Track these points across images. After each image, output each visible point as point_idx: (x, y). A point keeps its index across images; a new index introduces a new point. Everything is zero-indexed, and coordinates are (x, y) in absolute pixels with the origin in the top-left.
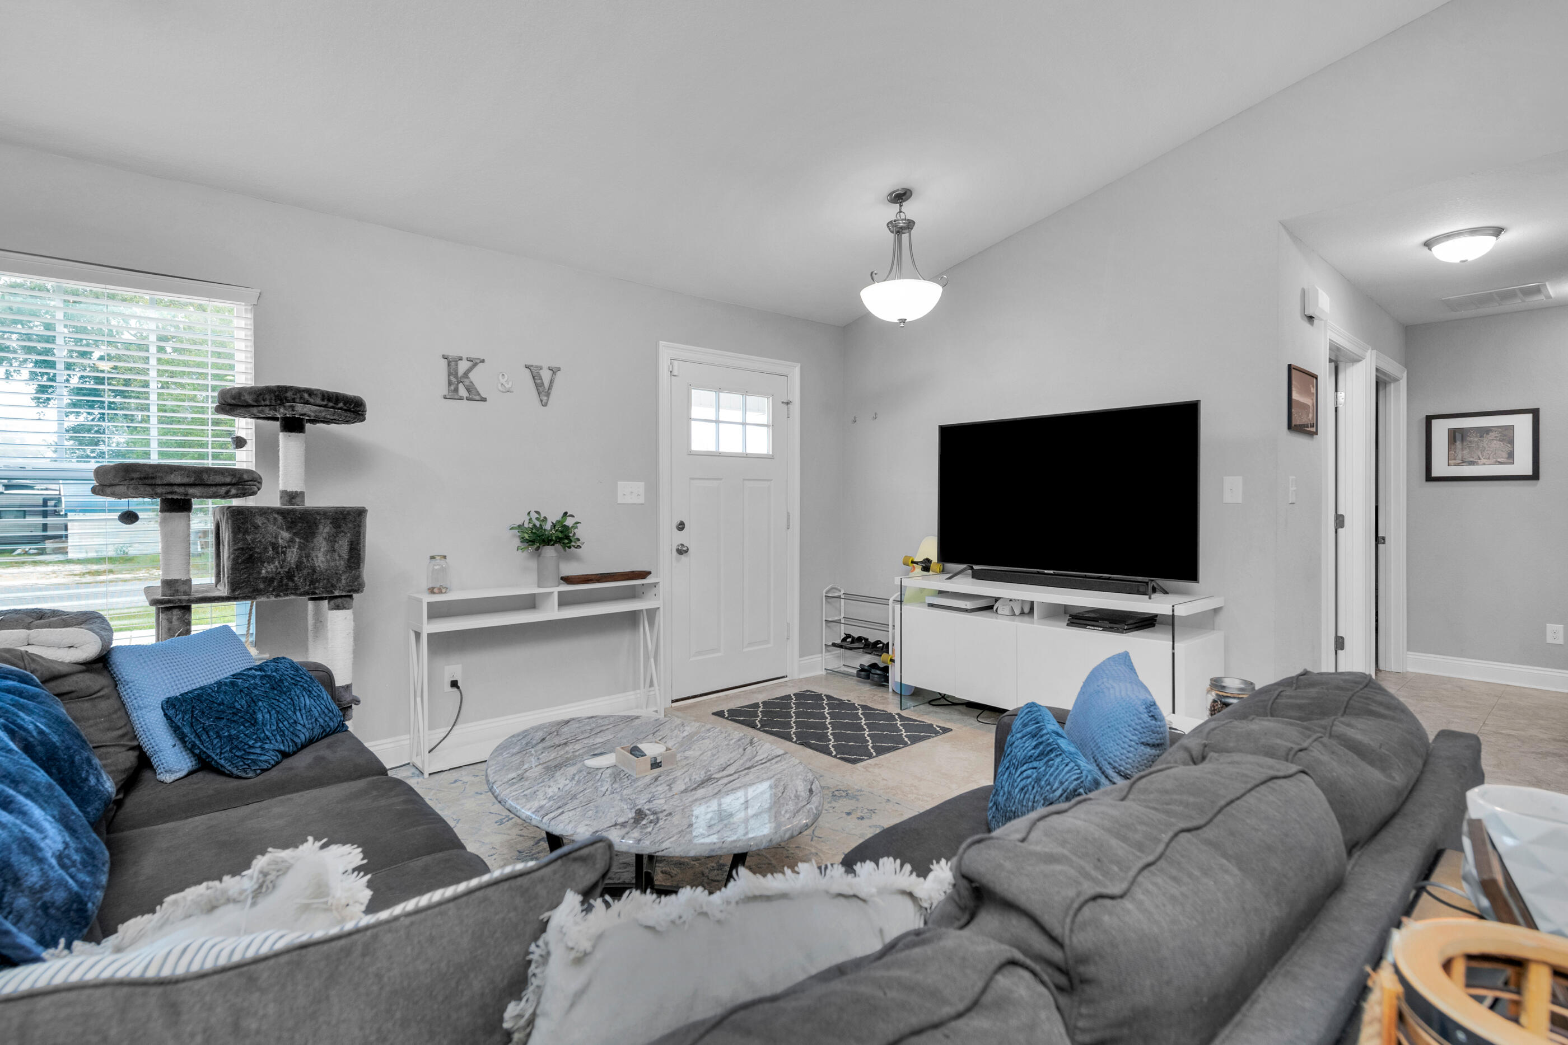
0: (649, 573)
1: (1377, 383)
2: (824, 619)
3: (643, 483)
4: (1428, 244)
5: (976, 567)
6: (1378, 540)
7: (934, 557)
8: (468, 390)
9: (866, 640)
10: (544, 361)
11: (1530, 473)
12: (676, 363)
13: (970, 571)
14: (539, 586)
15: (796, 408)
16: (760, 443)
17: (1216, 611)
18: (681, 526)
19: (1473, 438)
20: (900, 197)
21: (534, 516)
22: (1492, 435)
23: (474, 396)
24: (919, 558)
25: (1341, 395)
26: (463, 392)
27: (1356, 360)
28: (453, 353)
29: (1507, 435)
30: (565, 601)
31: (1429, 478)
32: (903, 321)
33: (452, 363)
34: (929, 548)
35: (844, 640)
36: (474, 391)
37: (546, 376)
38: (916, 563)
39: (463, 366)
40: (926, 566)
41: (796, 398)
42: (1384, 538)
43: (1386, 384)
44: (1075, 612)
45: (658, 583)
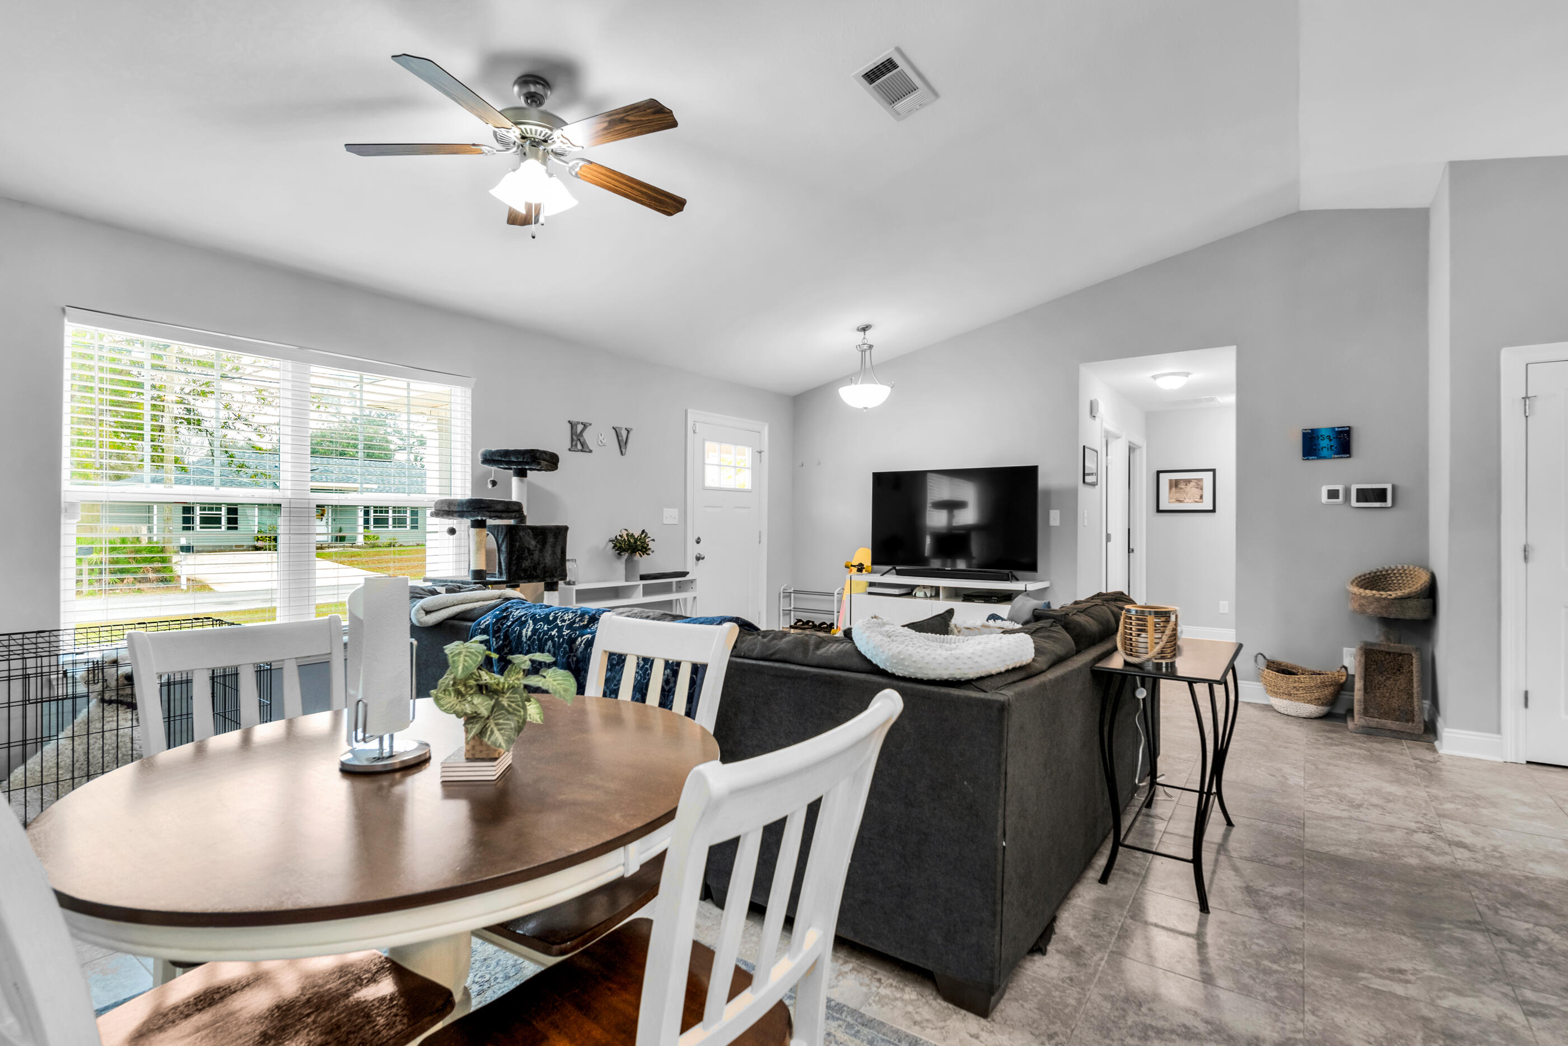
0: (688, 573)
1: (1130, 448)
2: (781, 609)
3: (676, 510)
4: (1154, 377)
5: (897, 568)
6: (1130, 551)
7: (867, 561)
8: (582, 445)
9: (813, 622)
10: (623, 425)
11: (1211, 508)
12: (697, 425)
13: (894, 571)
14: (626, 581)
15: (765, 455)
16: (744, 480)
17: (1045, 589)
18: (698, 541)
19: (1182, 486)
20: (864, 329)
21: (624, 533)
22: (1193, 484)
23: (585, 449)
24: (855, 563)
25: (1109, 457)
26: (579, 447)
27: (1118, 437)
28: (574, 419)
29: (1199, 484)
30: (647, 591)
31: (1159, 511)
32: (866, 408)
33: (573, 425)
34: (864, 555)
35: (796, 624)
36: (585, 447)
37: (624, 433)
38: (854, 566)
39: (580, 427)
40: (860, 568)
41: (765, 448)
42: (1133, 551)
43: (1134, 449)
44: (966, 593)
45: (695, 580)
